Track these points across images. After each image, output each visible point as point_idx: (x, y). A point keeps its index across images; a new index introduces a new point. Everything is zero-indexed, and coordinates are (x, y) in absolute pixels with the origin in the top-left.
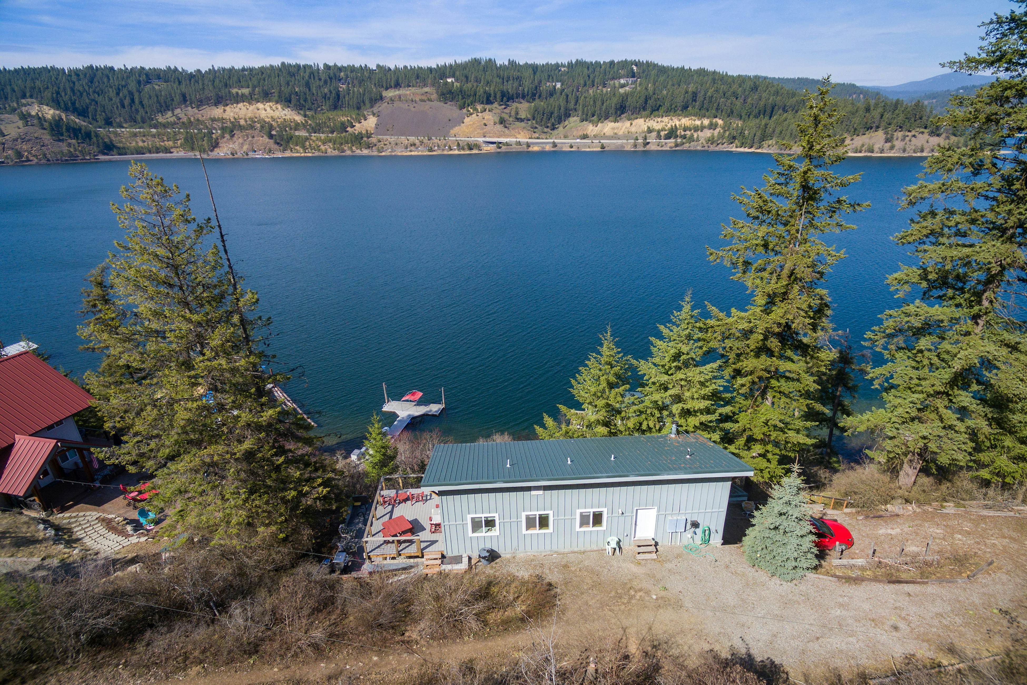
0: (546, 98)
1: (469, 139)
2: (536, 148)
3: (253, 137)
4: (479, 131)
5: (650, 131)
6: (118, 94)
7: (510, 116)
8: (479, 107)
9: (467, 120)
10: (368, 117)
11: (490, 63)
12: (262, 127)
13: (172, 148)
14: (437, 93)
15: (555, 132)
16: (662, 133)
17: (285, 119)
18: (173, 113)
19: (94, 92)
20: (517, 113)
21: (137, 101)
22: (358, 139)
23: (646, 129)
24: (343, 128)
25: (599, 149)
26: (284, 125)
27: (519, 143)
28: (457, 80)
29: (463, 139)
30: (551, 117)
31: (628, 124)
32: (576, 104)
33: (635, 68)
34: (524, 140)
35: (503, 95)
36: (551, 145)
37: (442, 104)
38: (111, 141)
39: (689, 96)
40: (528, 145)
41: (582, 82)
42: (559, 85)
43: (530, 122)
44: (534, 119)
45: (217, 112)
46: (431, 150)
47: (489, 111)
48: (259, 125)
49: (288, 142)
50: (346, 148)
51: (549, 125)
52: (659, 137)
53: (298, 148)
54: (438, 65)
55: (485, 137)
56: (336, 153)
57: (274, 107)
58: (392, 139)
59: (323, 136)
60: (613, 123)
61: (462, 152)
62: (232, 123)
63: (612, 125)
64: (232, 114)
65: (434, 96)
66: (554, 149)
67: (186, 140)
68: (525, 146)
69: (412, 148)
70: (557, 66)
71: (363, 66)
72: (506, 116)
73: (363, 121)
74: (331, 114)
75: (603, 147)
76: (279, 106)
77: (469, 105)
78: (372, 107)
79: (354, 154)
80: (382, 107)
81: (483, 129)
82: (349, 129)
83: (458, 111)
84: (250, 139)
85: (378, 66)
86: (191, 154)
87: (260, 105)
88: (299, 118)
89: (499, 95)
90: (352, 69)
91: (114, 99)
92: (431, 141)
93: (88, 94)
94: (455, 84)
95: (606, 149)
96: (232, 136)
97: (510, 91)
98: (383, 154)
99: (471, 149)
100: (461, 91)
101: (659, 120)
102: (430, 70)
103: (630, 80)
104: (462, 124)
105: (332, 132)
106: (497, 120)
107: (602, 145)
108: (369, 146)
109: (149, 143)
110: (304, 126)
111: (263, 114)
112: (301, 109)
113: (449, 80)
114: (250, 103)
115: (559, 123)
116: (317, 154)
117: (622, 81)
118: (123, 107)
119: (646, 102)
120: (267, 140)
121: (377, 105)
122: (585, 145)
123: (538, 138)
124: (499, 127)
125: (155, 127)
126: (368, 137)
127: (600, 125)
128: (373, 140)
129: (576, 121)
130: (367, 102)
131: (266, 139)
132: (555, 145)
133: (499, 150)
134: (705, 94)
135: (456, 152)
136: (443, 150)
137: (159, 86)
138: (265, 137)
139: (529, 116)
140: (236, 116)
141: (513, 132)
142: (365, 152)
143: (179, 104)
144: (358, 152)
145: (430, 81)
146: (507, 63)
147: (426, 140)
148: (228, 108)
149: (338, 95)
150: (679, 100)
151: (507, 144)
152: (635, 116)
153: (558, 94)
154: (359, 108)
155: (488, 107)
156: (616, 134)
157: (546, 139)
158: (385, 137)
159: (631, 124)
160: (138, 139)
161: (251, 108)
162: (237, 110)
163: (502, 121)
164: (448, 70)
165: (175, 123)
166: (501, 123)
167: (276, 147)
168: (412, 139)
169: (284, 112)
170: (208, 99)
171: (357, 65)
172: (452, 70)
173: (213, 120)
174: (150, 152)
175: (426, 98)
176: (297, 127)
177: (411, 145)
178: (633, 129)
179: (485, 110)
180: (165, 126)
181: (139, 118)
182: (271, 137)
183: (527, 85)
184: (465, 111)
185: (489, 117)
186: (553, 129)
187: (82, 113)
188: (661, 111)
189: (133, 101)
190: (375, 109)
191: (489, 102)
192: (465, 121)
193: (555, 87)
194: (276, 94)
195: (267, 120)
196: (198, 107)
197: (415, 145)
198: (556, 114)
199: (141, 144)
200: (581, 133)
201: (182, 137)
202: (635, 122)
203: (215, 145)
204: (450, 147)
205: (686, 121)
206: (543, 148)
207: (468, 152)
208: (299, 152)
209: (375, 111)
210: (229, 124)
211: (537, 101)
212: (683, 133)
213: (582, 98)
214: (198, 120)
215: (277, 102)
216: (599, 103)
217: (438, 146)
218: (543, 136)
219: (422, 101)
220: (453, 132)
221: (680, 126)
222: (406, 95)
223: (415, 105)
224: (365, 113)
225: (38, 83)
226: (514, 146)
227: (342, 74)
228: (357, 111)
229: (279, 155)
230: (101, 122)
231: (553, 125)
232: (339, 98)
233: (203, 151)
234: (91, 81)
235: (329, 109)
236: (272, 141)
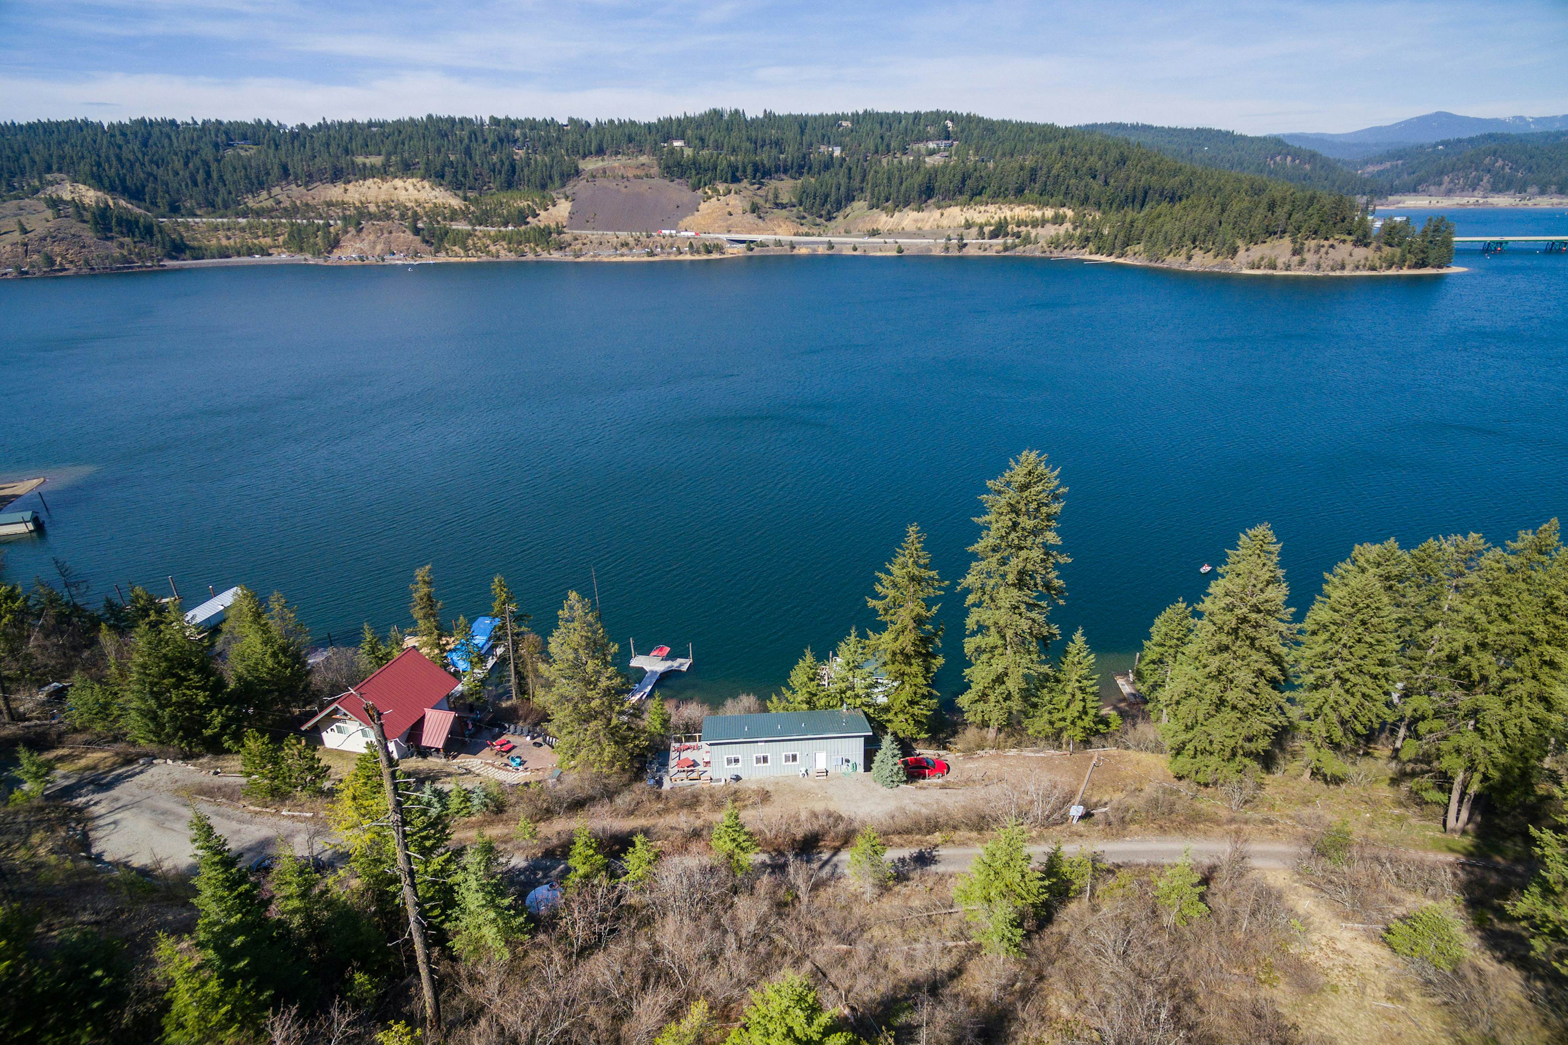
0: (819, 173)
1: (707, 236)
2: (803, 251)
3: (391, 232)
4: (720, 223)
5: (968, 225)
6: (186, 164)
7: (766, 201)
8: (721, 188)
9: (703, 206)
10: (558, 201)
11: (737, 116)
12: (403, 216)
13: (271, 247)
14: (659, 165)
15: (832, 224)
16: (987, 230)
17: (435, 204)
18: (269, 193)
19: (151, 161)
20: (776, 197)
21: (215, 175)
22: (545, 236)
23: (963, 222)
24: (521, 218)
25: (895, 253)
26: (435, 213)
27: (779, 243)
28: (688, 144)
29: (698, 236)
30: (826, 201)
31: (937, 213)
32: (862, 181)
33: (950, 124)
34: (786, 237)
35: (756, 170)
36: (826, 246)
37: (667, 182)
38: (181, 238)
39: (1025, 174)
40: (793, 246)
41: (872, 146)
42: (837, 152)
43: (795, 209)
44: (801, 205)
45: (335, 192)
46: (651, 254)
47: (736, 193)
48: (397, 213)
49: (441, 240)
50: (526, 249)
51: (823, 213)
52: (981, 235)
53: (456, 248)
54: (659, 119)
55: (729, 231)
56: (512, 257)
57: (419, 185)
58: (593, 235)
59: (493, 230)
60: (915, 213)
61: (697, 257)
62: (356, 208)
63: (914, 215)
64: (357, 196)
65: (655, 170)
66: (830, 252)
67: (291, 235)
68: (788, 247)
69: (625, 250)
70: (836, 118)
71: (548, 119)
72: (760, 201)
73: (550, 207)
74: (503, 197)
75: (900, 250)
76: (426, 184)
77: (705, 185)
78: (563, 185)
79: (539, 259)
80: (578, 186)
81: (727, 220)
82: (530, 220)
83: (690, 193)
84: (386, 235)
85: (571, 120)
86: (299, 258)
87: (398, 182)
88: (456, 203)
89: (749, 169)
90: (532, 125)
91: (181, 173)
92: (652, 239)
93: (143, 164)
94: (685, 150)
95: (905, 253)
96: (360, 230)
97: (765, 161)
98: (582, 259)
99: (709, 252)
100: (694, 163)
101: (982, 208)
102: (649, 126)
103: (943, 144)
104: (696, 213)
105: (506, 225)
106: (748, 206)
107: (899, 247)
108: (561, 248)
109: (234, 242)
110: (464, 215)
111: (403, 196)
112: (459, 189)
113: (677, 144)
114: (382, 179)
115: (838, 210)
116: (485, 258)
117: (932, 145)
118: (195, 184)
119: (963, 181)
120: (411, 237)
121: (572, 183)
122: (874, 247)
123: (807, 235)
124: (751, 218)
125: (245, 215)
126: (559, 233)
127: (897, 214)
128: (567, 237)
129: (862, 207)
130: (556, 178)
131: (409, 236)
132: (831, 246)
133: (750, 253)
134: (1049, 172)
135: (688, 257)
136: (669, 254)
137: (248, 151)
138: (408, 231)
139: (794, 200)
140: (363, 199)
141: (770, 225)
142: (556, 256)
143: (279, 179)
144: (545, 256)
145: (648, 148)
146: (761, 116)
147: (643, 238)
148: (350, 187)
149: (513, 167)
150: (1012, 181)
151: (762, 245)
152: (948, 202)
153: (837, 165)
154: (544, 187)
155: (733, 187)
156: (920, 229)
157: (820, 235)
158: (583, 233)
159: (942, 215)
160: (221, 234)
161: (385, 186)
162: (364, 189)
163: (755, 209)
164: (675, 127)
165: (273, 210)
166: (753, 211)
167: (424, 246)
168: (624, 235)
169: (434, 193)
170: (322, 171)
171: (539, 118)
172: (680, 128)
173: (330, 204)
174: (239, 255)
175: (642, 173)
176: (454, 215)
177: (622, 245)
178: (945, 222)
179: (730, 192)
180: (258, 213)
181: (219, 200)
182: (417, 231)
183: (791, 152)
184: (700, 192)
185: (736, 202)
186: (830, 219)
187: (136, 195)
188: (984, 198)
189: (208, 174)
190: (568, 189)
191: (735, 180)
192: (700, 207)
193: (832, 153)
194: (422, 166)
195: (409, 205)
196: (306, 184)
197: (627, 244)
198: (833, 197)
199: (224, 242)
200: (869, 227)
201: (285, 230)
202: (948, 212)
203: (335, 244)
204: (678, 249)
205: (1020, 212)
206: (814, 250)
207: (705, 257)
208: (458, 256)
209: (568, 193)
210: (351, 212)
211: (806, 177)
212: (1016, 230)
213: (872, 172)
214: (307, 205)
215: (423, 178)
216: (895, 181)
217: (662, 248)
218: (815, 230)
219: (637, 177)
220: (683, 224)
221: (1013, 218)
222: (613, 169)
223: (627, 183)
224: (554, 195)
225: (68, 147)
226: (772, 247)
227: (518, 132)
228: (541, 193)
229: (430, 260)
230: (164, 208)
231: (829, 213)
232: (514, 172)
233: (318, 253)
234: (145, 144)
235: (501, 189)
236: (418, 238)
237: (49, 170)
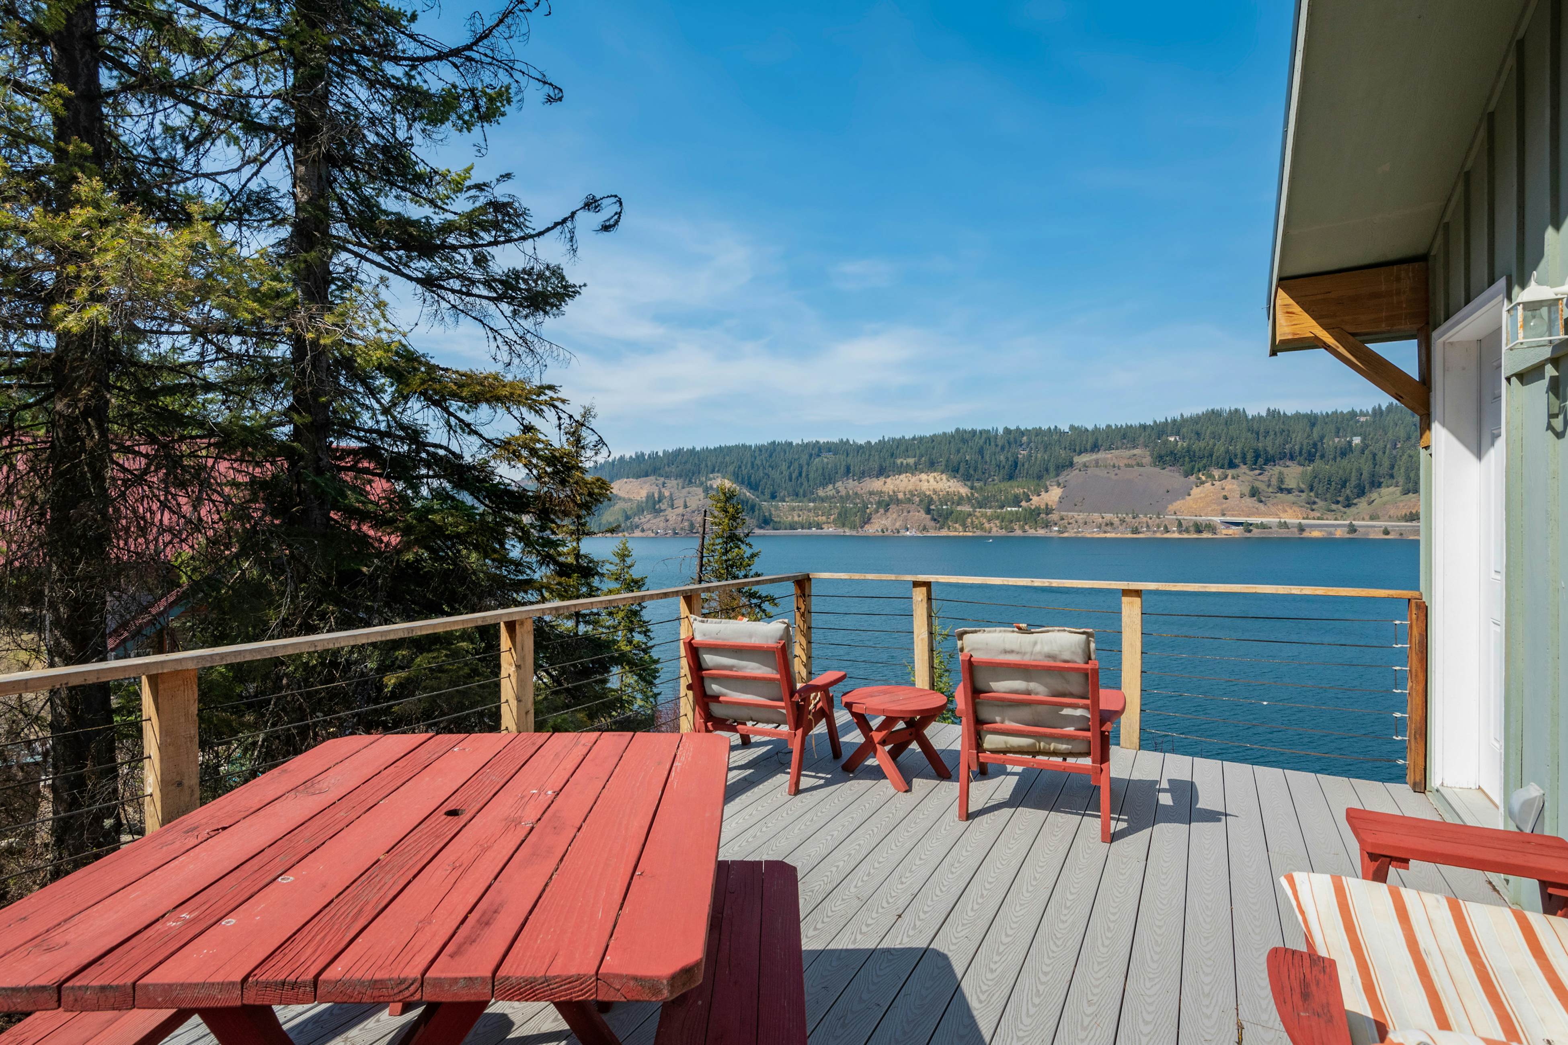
0: (1335, 459)
1: (1198, 518)
2: (1316, 534)
3: (909, 512)
4: (1214, 506)
6: (789, 467)
7: (1269, 486)
8: (1217, 473)
9: (1195, 491)
10: (1051, 488)
11: (1237, 416)
12: (921, 501)
14: (1152, 455)
15: (1353, 510)
21: (804, 474)
22: (1034, 516)
24: (1016, 501)
26: (948, 498)
27: (1285, 525)
28: (1183, 438)
29: (1188, 518)
30: (1342, 484)
35: (1257, 456)
36: (1346, 529)
37: (1157, 469)
38: (770, 515)
40: (1301, 528)
41: (1402, 434)
42: (1357, 440)
43: (1304, 495)
44: (1311, 490)
45: (877, 484)
46: (1135, 531)
47: (1233, 478)
50: (1016, 527)
51: (1339, 499)
53: (957, 525)
54: (1155, 422)
55: (1224, 515)
56: (1003, 532)
57: (940, 480)
58: (1081, 517)
59: (989, 511)
61: (1186, 536)
62: (889, 496)
65: (1148, 460)
66: (1351, 536)
67: (840, 514)
68: (1296, 530)
69: (1109, 528)
70: (1353, 414)
71: (1052, 428)
72: (1262, 486)
74: (1003, 486)
76: (944, 477)
77: (1199, 471)
78: (1058, 475)
79: (1026, 534)
80: (1071, 476)
81: (1222, 504)
82: (1023, 504)
83: (1183, 479)
84: (905, 514)
85: (1072, 427)
86: (840, 531)
87: (924, 476)
88: (964, 491)
89: (1250, 456)
90: (1038, 432)
91: (784, 472)
92: (1137, 520)
93: (764, 468)
94: (1180, 444)
96: (887, 511)
97: (1269, 449)
98: (1066, 535)
99: (1199, 531)
100: (1188, 451)
102: (1144, 427)
104: (1188, 498)
106: (1247, 490)
108: (1047, 525)
109: (803, 518)
110: (969, 500)
111: (924, 486)
112: (969, 480)
113: (1172, 439)
114: (912, 474)
115: (1360, 497)
116: (979, 533)
118: (791, 480)
120: (924, 515)
121: (1065, 473)
123: (1319, 519)
124: (1250, 502)
125: (814, 501)
126: (1047, 514)
128: (1054, 517)
129: (1394, 493)
130: (1052, 469)
131: (922, 515)
132: (1353, 529)
133: (1248, 535)
135: (1176, 535)
136: (1155, 532)
137: (827, 459)
138: (922, 512)
139: (1303, 486)
141: (1273, 509)
142: (1041, 532)
144: (1031, 532)
145: (1142, 440)
146: (1264, 413)
147: (1129, 518)
148: (889, 480)
149: (1016, 464)
151: (1263, 526)
153: (1356, 453)
154: (1040, 477)
155: (1230, 472)
157: (1336, 519)
158: (1071, 514)
160: (795, 514)
161: (914, 479)
162: (898, 482)
163: (1254, 493)
164: (1170, 427)
165: (834, 497)
166: (1253, 495)
167: (933, 524)
168: (1109, 516)
171: (1045, 427)
172: (1177, 426)
173: (871, 493)
174: (803, 528)
175: (1134, 463)
176: (961, 500)
177: (1107, 525)
179: (1226, 477)
180: (823, 500)
181: (801, 491)
182: (928, 511)
183: (1299, 439)
184: (1193, 478)
185: (1232, 486)
186: (1349, 505)
187: (753, 486)
189: (800, 474)
190: (1061, 479)
191: (1232, 465)
192: (1192, 492)
193: (1350, 443)
194: (943, 463)
195: (928, 493)
196: (859, 479)
197: (1112, 524)
198: (1353, 482)
199: (796, 519)
201: (836, 511)
203: (867, 521)
204: (1166, 527)
206: (1331, 533)
207: (1195, 536)
208: (957, 531)
209: (1060, 481)
210: (886, 498)
211: (1318, 463)
213: (1405, 457)
214: (856, 493)
215: (942, 473)
217: (1148, 526)
218: (1330, 515)
219: (1128, 466)
220: (1171, 508)
222: (1106, 459)
223: (1117, 471)
224: (1048, 483)
225: (727, 458)
226: (1275, 529)
227: (1025, 438)
228: (1036, 481)
229: (932, 533)
230: (767, 496)
231: (1348, 498)
232: (1016, 467)
233: (853, 527)
234: (771, 456)
235: (1003, 480)
236: (929, 516)
237: (713, 471)
